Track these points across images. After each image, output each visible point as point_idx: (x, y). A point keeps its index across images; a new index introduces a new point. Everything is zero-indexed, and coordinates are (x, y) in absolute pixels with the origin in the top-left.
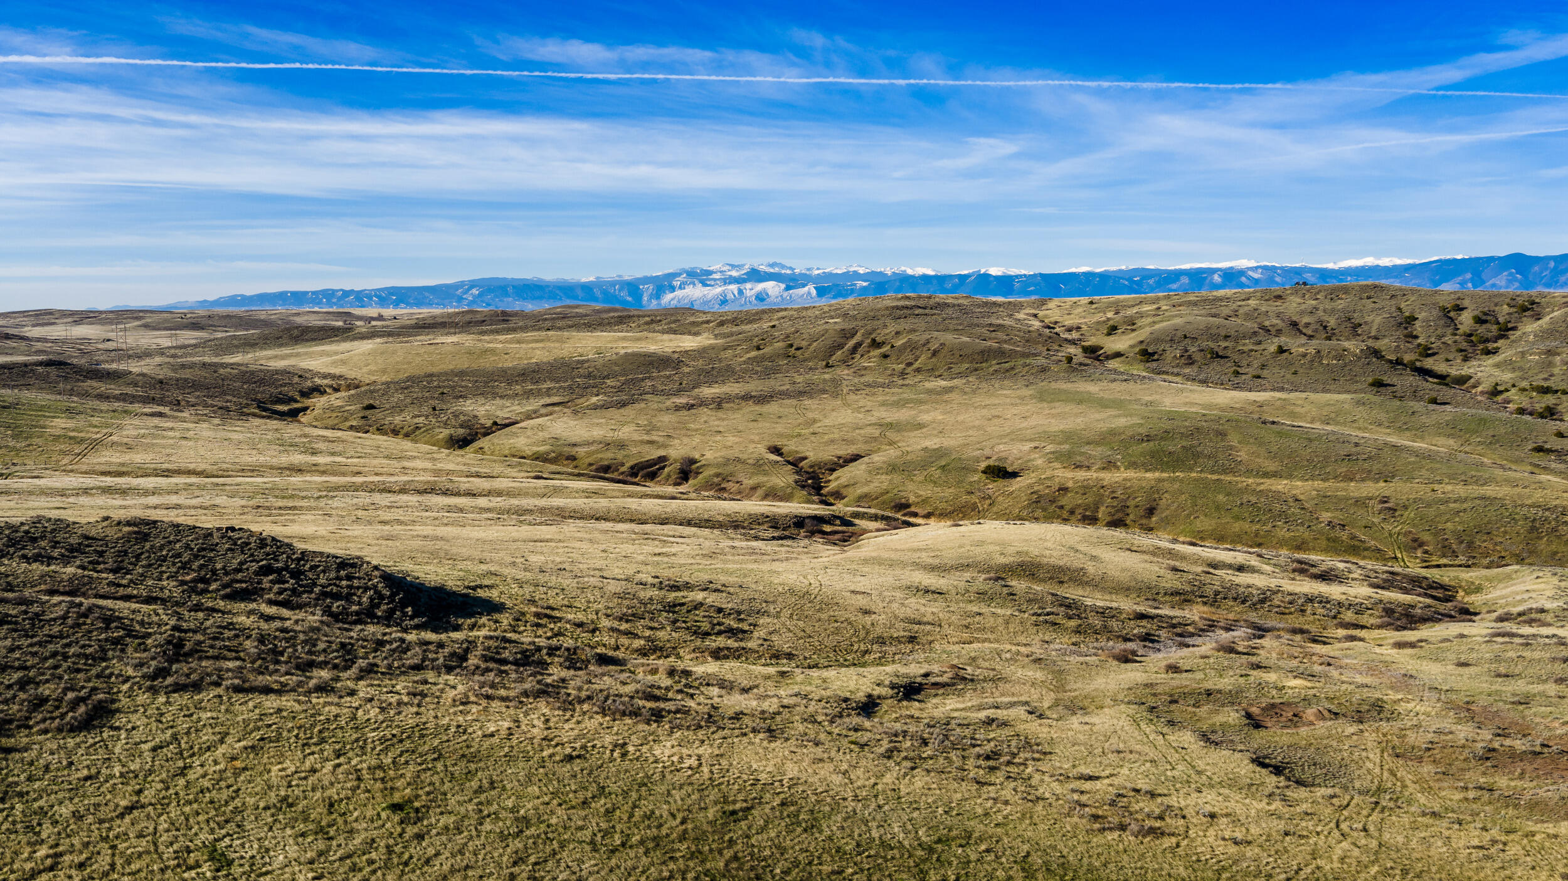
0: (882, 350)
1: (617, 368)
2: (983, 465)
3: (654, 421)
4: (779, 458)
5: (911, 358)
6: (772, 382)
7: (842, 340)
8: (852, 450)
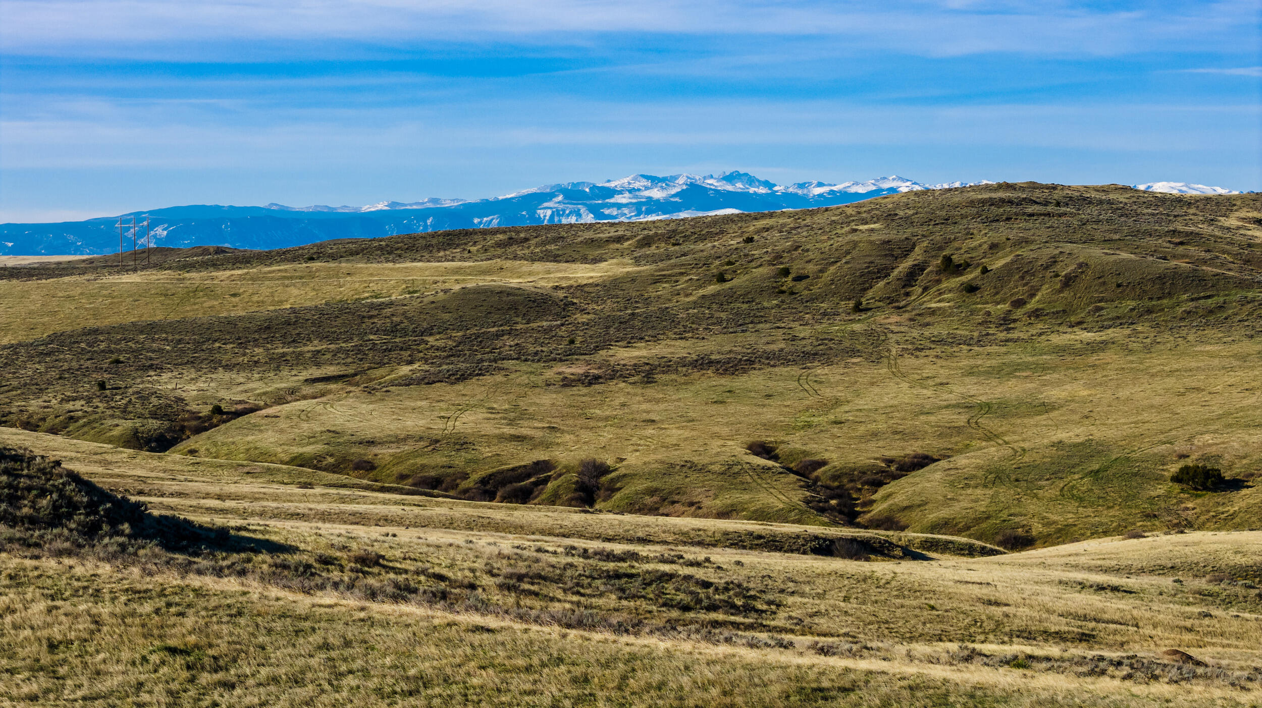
0: (965, 278)
1: (447, 316)
2: (1174, 468)
3: (522, 404)
4: (770, 463)
5: (1021, 291)
6: (751, 338)
7: (886, 262)
8: (913, 448)
